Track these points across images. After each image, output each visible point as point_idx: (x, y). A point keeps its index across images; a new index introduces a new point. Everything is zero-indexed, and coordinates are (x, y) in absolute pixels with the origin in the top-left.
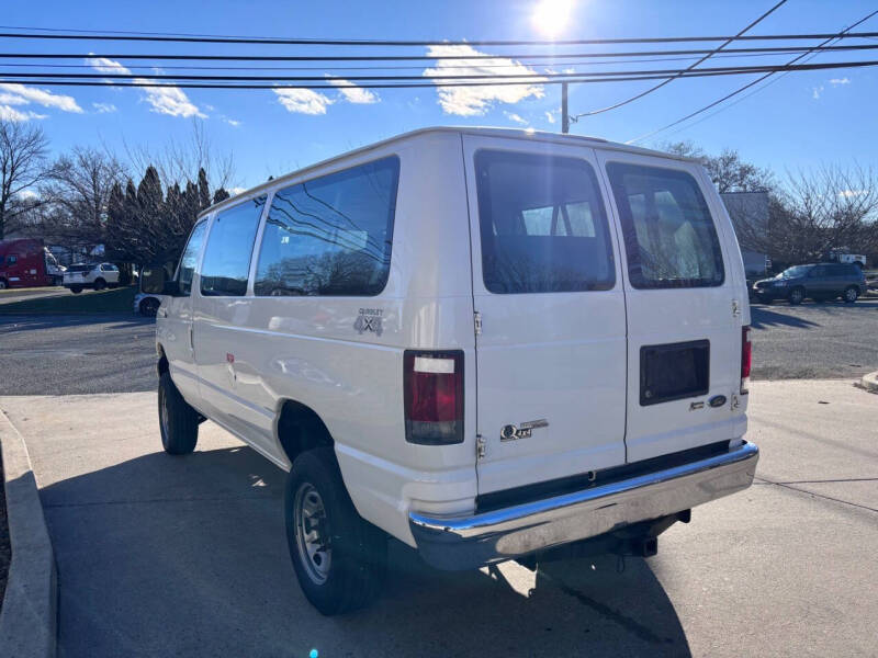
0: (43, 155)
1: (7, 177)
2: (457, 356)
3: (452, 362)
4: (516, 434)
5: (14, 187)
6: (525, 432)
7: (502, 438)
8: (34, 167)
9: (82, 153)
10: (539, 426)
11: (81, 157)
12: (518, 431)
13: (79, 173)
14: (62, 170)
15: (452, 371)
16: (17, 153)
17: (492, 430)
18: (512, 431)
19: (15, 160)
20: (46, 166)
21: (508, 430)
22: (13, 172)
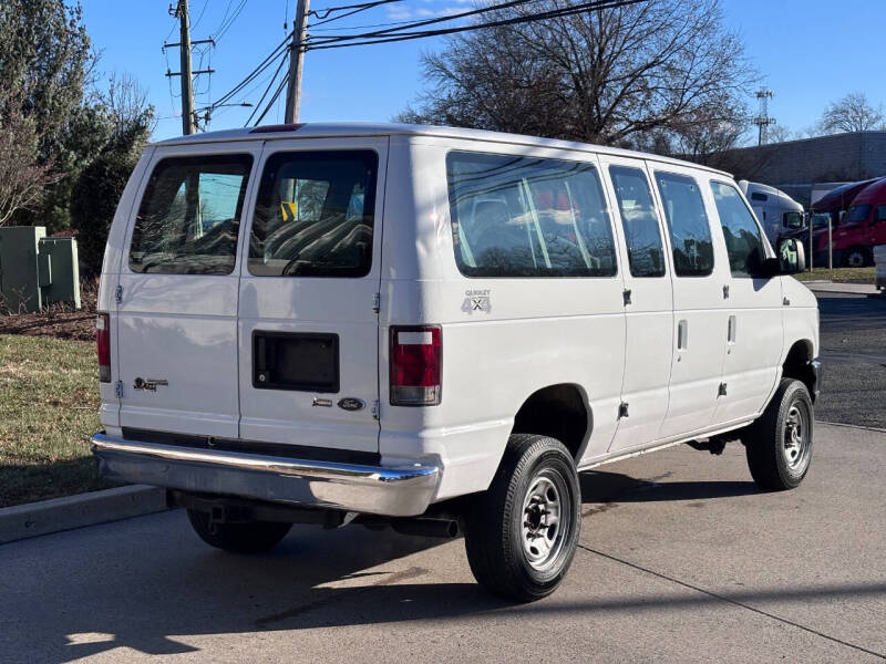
3: (103, 322)
4: (144, 386)
6: (151, 386)
7: (135, 386)
10: (160, 384)
12: (146, 384)
15: (103, 328)
21: (139, 382)
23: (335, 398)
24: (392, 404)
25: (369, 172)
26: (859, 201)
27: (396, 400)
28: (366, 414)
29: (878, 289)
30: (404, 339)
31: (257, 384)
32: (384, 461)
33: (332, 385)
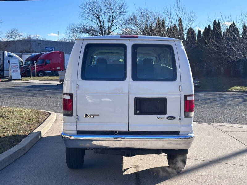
0: (125, 13)
1: (110, 24)
2: (71, 95)
3: (70, 96)
4: (89, 117)
5: (112, 29)
6: (92, 116)
7: (84, 117)
8: (121, 19)
9: (142, 11)
10: (96, 115)
11: (141, 13)
12: (89, 116)
13: (139, 20)
14: (133, 20)
15: (70, 98)
16: (114, 14)
17: (82, 115)
18: (87, 116)
19: (113, 16)
20: (126, 18)
21: (86, 115)
22: (112, 22)
23: (165, 116)
24: (184, 117)
25: (171, 51)
26: (40, 59)
27: (186, 116)
28: (176, 121)
29: (60, 82)
30: (189, 98)
31: (136, 113)
32: (180, 133)
33: (164, 113)
